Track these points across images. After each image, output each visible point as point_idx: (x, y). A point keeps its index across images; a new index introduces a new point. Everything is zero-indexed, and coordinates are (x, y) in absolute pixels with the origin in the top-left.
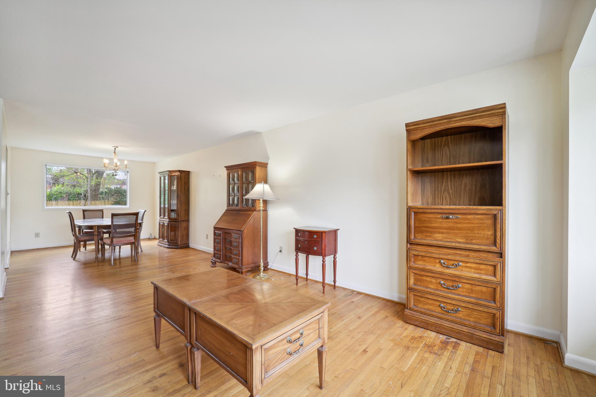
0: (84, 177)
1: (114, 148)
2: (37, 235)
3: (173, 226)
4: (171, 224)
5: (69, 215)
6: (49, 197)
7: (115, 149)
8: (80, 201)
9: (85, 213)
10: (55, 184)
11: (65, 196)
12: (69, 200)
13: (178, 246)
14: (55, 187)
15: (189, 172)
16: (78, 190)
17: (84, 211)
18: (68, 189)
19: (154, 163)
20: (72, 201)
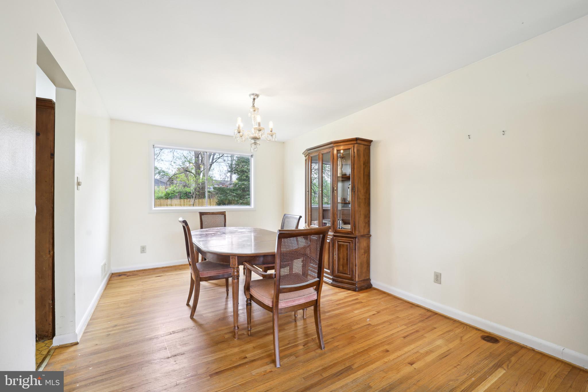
0: (193, 176)
1: (252, 97)
2: (143, 249)
3: (343, 245)
4: (338, 241)
5: (184, 227)
6: (166, 195)
7: (254, 99)
8: (190, 199)
9: (203, 216)
10: (170, 185)
11: (177, 194)
12: (180, 198)
13: (353, 284)
14: (170, 187)
15: (370, 141)
16: (187, 190)
17: (202, 214)
18: (180, 188)
19: (284, 143)
20: (183, 199)
